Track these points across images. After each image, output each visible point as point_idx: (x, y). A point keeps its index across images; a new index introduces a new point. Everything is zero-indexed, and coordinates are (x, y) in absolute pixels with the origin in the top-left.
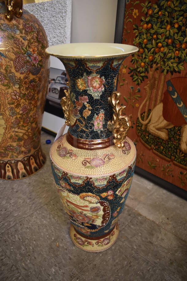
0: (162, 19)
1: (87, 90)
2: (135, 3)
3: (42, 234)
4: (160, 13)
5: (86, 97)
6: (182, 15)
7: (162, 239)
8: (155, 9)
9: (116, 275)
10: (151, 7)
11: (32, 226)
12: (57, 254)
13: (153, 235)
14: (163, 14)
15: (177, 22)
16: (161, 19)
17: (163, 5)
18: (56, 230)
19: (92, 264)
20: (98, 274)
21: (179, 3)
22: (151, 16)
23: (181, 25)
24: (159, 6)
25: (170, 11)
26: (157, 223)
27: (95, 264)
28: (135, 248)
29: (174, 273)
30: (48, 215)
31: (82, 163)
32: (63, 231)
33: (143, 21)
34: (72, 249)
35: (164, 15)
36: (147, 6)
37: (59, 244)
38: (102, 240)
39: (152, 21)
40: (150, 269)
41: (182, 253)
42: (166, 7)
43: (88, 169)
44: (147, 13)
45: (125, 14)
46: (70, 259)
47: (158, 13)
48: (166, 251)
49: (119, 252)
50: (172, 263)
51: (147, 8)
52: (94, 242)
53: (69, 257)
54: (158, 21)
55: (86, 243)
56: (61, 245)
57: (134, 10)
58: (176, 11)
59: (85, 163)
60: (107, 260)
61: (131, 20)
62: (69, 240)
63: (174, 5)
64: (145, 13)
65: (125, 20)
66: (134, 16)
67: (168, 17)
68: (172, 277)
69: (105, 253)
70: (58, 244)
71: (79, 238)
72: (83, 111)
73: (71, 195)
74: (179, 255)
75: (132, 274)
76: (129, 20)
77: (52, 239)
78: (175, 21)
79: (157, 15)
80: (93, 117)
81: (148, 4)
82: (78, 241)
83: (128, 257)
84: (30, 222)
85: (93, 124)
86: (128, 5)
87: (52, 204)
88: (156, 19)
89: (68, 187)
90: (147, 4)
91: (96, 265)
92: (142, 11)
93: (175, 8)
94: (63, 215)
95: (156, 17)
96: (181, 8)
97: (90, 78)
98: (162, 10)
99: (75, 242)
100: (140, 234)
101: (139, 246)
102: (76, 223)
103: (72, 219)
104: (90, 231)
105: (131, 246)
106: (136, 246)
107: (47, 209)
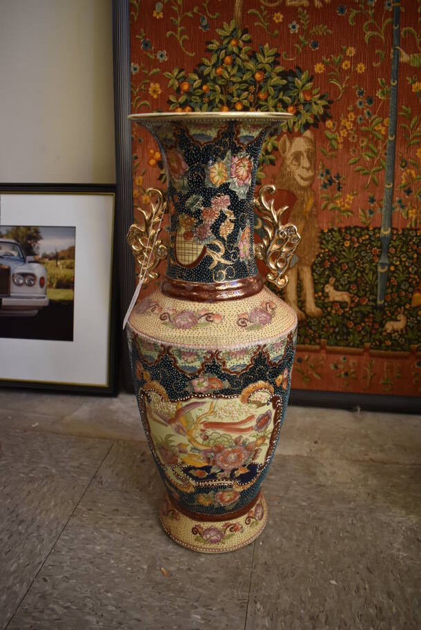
0: (211, 98)
1: (229, 183)
2: (151, 73)
3: (113, 572)
4: (205, 87)
5: (227, 197)
6: (246, 90)
7: (333, 473)
8: (195, 81)
9: (312, 559)
10: (185, 78)
11: (74, 568)
12: (177, 587)
13: (314, 474)
14: (212, 88)
15: (239, 101)
16: (209, 97)
17: (209, 75)
18: (139, 550)
19: (259, 566)
20: (283, 574)
21: (238, 71)
22: (189, 93)
23: (246, 105)
24: (201, 76)
25: (223, 83)
26: (306, 455)
27: (263, 561)
28: (304, 506)
29: (388, 507)
30: (95, 533)
31: (238, 323)
32: (155, 544)
33: (172, 103)
34: (199, 563)
35: (214, 91)
36: (177, 76)
37: (165, 569)
38: (253, 509)
39: (191, 101)
40: (352, 521)
41: (376, 477)
42: (215, 77)
43: (253, 332)
44: (179, 89)
45: (132, 92)
46: (212, 580)
47: (200, 87)
48: (352, 486)
49: (285, 523)
50: (374, 497)
51: (178, 80)
52: (241, 520)
53: (208, 578)
54: (203, 101)
55: (228, 532)
56: (172, 569)
57: (152, 84)
58: (234, 83)
59: (243, 322)
60: (278, 545)
61: (148, 103)
62: (179, 553)
63: (229, 73)
64: (175, 88)
65: (134, 104)
66: (152, 94)
67: (222, 93)
68: (390, 514)
69: (264, 536)
70: (164, 571)
72: (220, 225)
73: (221, 402)
74: (373, 482)
75: (335, 543)
76: (142, 103)
77: (143, 569)
78: (236, 99)
79: (199, 90)
80: (237, 235)
81: (180, 72)
82: (208, 536)
83: (306, 522)
84: (65, 565)
85: (237, 248)
86: (135, 75)
88: (198, 98)
89: (217, 385)
90: (176, 73)
91: (266, 563)
92: (169, 86)
93: (232, 79)
95: (198, 94)
96: (242, 78)
97: (236, 160)
98: (208, 82)
99: (200, 544)
100: (295, 482)
101: (309, 499)
102: (215, 481)
103: (207, 474)
104: (242, 490)
105: (296, 506)
106: (304, 501)
107: (82, 523)
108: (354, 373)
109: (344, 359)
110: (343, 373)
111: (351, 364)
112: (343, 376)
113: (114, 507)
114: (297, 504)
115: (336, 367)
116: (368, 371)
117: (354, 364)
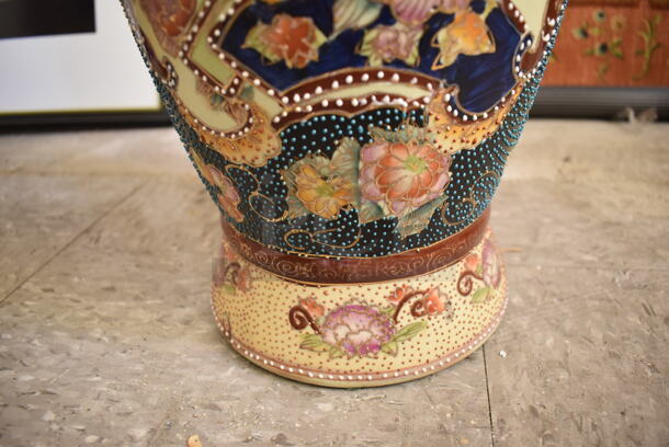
7: (629, 203)
18: (135, 382)
19: (512, 422)
26: (552, 178)
27: (524, 406)
28: (592, 262)
32: (186, 366)
34: (315, 417)
38: (477, 251)
49: (555, 301)
52: (443, 281)
55: (405, 318)
56: (225, 438)
60: (557, 355)
62: (254, 389)
69: (510, 333)
71: (343, 311)
77: (132, 439)
82: (342, 332)
87: (37, 290)
91: (533, 411)
94: (132, 304)
99: (316, 360)
100: (547, 220)
101: (596, 248)
102: (358, 80)
103: (321, 38)
104: (458, 148)
105: (569, 263)
106: (587, 253)
107: (16, 319)
108: (619, 44)
109: (601, 15)
110: (597, 46)
111: (614, 26)
112: (597, 52)
113: (105, 284)
114: (569, 258)
115: (585, 33)
116: (646, 39)
117: (619, 25)
